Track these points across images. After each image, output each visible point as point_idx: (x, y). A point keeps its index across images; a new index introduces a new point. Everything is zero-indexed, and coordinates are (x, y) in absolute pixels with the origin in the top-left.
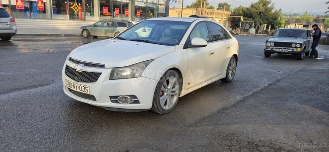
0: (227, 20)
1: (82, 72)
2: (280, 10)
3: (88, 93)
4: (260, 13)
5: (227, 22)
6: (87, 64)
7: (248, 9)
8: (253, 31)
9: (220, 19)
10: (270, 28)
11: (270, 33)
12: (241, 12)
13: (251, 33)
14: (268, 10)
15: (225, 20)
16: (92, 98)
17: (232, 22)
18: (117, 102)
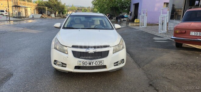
0: (35, 9)
1: (94, 53)
2: (65, 4)
3: (103, 65)
4: (55, 5)
5: (35, 10)
6: (95, 47)
7: (47, 2)
8: (53, 15)
9: (31, 8)
10: (61, 14)
11: (62, 17)
12: (43, 4)
13: (52, 17)
14: (59, 3)
15: (34, 9)
16: (105, 67)
17: (38, 10)
18: (117, 65)
